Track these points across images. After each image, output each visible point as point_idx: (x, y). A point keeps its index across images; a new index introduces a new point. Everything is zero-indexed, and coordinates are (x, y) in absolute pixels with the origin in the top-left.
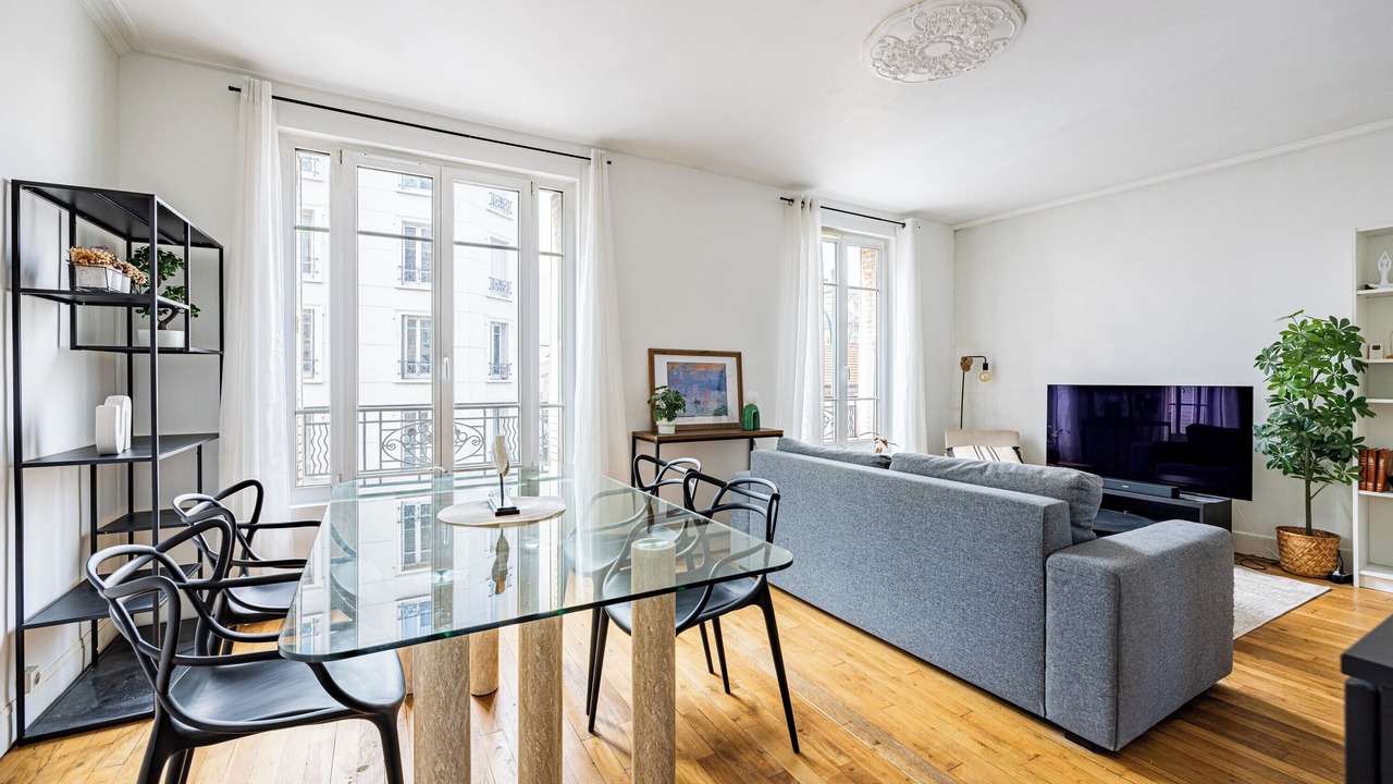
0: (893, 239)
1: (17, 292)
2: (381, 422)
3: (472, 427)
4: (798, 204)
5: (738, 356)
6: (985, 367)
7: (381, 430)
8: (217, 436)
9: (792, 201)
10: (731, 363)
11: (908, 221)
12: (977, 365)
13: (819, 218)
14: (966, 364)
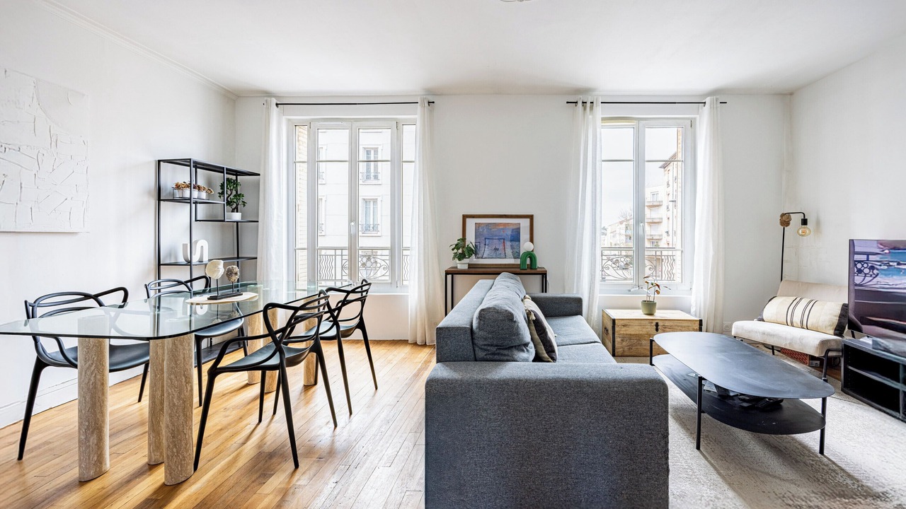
0: (698, 116)
1: (159, 200)
2: (342, 255)
3: (383, 260)
4: (580, 104)
5: (531, 217)
6: (804, 222)
7: (342, 260)
8: (256, 258)
9: (577, 102)
10: (525, 223)
11: (708, 100)
12: (796, 220)
13: (600, 112)
14: (785, 221)
